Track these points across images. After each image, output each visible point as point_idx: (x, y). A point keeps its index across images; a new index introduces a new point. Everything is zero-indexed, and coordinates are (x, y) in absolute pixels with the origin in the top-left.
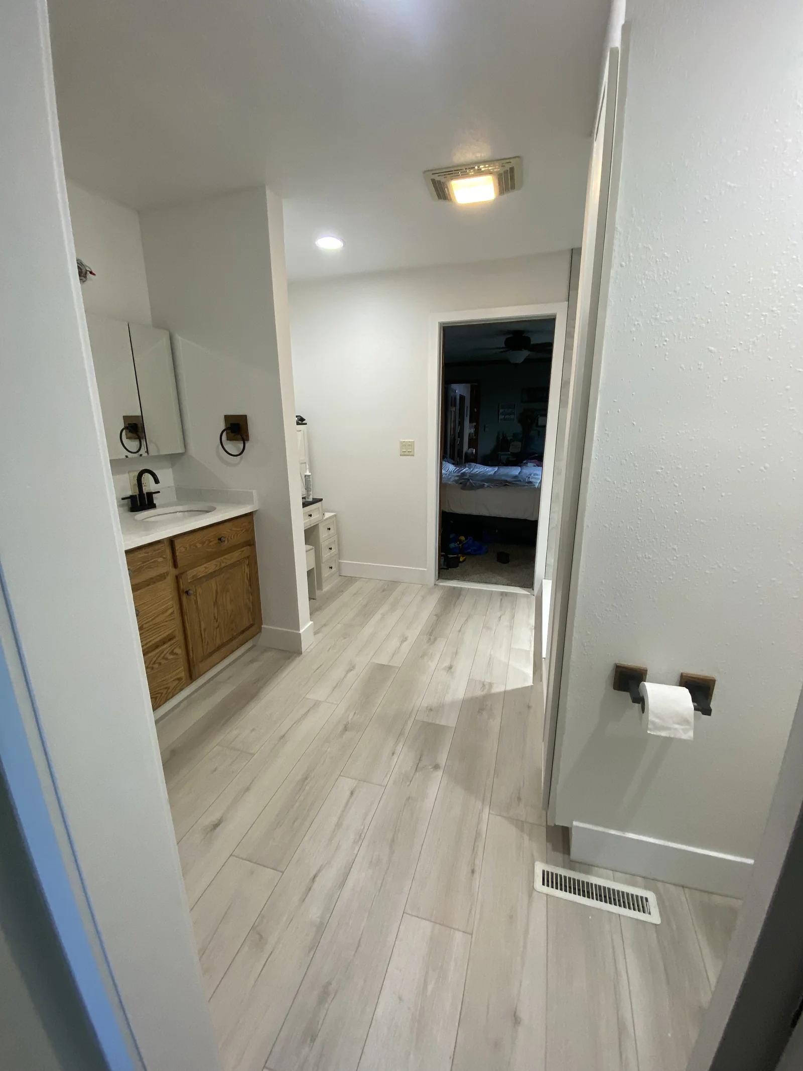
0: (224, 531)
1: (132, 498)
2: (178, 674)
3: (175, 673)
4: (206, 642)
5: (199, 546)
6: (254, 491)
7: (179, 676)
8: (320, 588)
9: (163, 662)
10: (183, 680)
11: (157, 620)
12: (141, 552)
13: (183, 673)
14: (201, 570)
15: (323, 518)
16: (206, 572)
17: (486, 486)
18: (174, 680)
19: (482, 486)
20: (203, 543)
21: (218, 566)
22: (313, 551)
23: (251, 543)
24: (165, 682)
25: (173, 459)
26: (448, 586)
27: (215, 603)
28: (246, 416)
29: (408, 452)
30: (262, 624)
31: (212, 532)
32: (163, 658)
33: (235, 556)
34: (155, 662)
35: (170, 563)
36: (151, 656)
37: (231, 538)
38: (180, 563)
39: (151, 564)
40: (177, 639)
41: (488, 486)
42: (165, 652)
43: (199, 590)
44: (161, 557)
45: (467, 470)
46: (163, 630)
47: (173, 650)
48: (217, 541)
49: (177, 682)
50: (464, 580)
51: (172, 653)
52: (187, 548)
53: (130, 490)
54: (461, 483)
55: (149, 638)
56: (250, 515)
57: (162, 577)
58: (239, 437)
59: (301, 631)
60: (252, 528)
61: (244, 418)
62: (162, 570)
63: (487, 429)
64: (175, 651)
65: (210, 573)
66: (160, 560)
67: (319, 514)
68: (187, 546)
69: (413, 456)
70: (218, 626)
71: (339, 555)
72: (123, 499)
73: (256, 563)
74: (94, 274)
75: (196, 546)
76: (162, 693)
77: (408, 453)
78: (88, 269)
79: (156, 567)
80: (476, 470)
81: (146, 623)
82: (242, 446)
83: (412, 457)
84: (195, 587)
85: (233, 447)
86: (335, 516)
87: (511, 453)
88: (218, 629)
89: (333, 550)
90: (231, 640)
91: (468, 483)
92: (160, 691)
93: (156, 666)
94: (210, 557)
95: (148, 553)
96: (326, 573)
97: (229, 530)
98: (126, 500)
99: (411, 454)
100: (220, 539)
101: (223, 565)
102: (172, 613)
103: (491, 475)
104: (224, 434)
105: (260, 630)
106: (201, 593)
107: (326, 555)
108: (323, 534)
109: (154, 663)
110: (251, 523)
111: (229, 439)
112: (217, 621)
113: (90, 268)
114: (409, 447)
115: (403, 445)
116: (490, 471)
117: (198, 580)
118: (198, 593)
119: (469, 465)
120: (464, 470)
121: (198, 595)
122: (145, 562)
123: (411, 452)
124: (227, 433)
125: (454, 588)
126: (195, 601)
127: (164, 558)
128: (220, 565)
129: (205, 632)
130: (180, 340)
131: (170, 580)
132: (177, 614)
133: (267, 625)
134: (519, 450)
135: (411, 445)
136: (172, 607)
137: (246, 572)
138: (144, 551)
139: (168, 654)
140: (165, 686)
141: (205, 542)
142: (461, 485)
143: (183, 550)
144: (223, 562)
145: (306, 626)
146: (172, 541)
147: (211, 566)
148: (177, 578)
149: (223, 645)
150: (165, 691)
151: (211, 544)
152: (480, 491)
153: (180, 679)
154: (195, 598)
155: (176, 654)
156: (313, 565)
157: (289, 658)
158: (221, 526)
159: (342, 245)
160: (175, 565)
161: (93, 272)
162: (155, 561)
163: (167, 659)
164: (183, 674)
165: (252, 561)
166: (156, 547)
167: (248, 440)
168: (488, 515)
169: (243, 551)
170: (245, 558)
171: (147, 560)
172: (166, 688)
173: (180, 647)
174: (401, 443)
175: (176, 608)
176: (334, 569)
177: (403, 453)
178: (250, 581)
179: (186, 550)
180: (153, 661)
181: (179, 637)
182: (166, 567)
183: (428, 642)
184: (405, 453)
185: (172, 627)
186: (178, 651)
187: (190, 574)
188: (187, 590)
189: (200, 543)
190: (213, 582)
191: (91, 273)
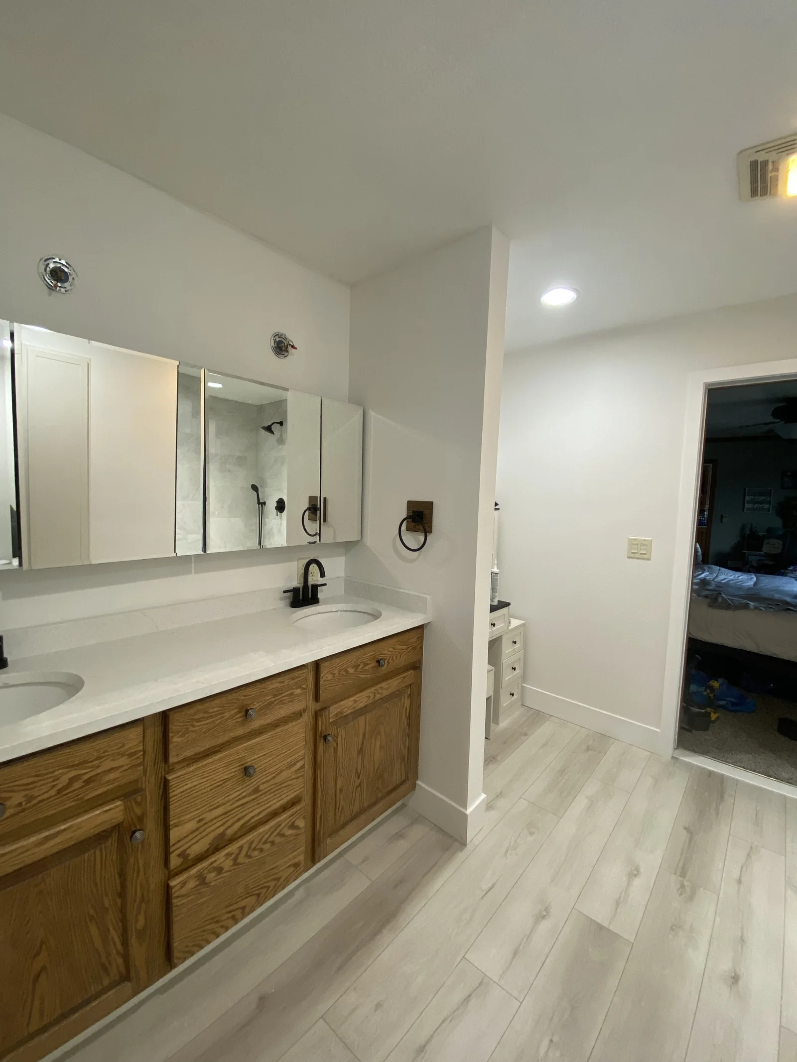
0: (386, 651)
1: (295, 591)
2: (294, 857)
3: (291, 856)
4: (340, 809)
5: (351, 671)
6: (428, 597)
7: (296, 860)
8: (496, 722)
9: (278, 840)
10: (301, 866)
11: (279, 779)
12: (273, 681)
13: (303, 855)
14: (347, 705)
15: (508, 628)
16: (354, 708)
17: (752, 607)
18: (287, 868)
19: (746, 607)
20: (356, 667)
21: (372, 697)
22: (493, 673)
23: (416, 666)
24: (274, 871)
25: (348, 546)
26: (698, 767)
27: (361, 751)
28: (432, 503)
29: (641, 554)
30: (417, 779)
31: (369, 653)
32: (279, 834)
33: (394, 684)
34: (266, 840)
35: (311, 694)
36: (262, 833)
37: (392, 659)
38: (323, 695)
39: (284, 698)
40: (302, 804)
41: (756, 608)
42: (283, 825)
43: (342, 732)
44: (300, 687)
45: (707, 576)
46: (285, 792)
47: (294, 822)
48: (374, 664)
49: (292, 869)
50: (726, 761)
51: (293, 826)
52: (334, 674)
53: (296, 582)
54: (706, 597)
55: (264, 805)
56: (421, 628)
57: (298, 715)
58: (421, 527)
59: (469, 811)
60: (419, 646)
61: (429, 505)
62: (297, 707)
63: (724, 520)
64: (297, 823)
65: (360, 708)
66: (299, 691)
67: (504, 623)
68: (336, 672)
69: (649, 559)
70: (360, 784)
71: (524, 678)
72: (285, 592)
73: (419, 694)
74: (296, 348)
75: (347, 672)
76: (269, 887)
77: (641, 556)
78: (291, 343)
79: (290, 701)
80: (722, 577)
81: (263, 783)
82: (422, 538)
83: (648, 562)
84: (337, 728)
85: (413, 539)
86: (523, 625)
87: (765, 553)
88: (359, 789)
89: (517, 671)
90: (374, 804)
91: (720, 600)
92: (265, 885)
93: (268, 846)
94: (362, 687)
95: (283, 682)
96: (505, 701)
97: (391, 649)
98: (289, 594)
99: (645, 557)
100: (378, 662)
101: (378, 696)
102: (303, 767)
103: (750, 589)
104: (405, 522)
105: (414, 786)
106: (344, 736)
107: (507, 676)
108: (507, 649)
109: (265, 843)
110: (421, 639)
111: (409, 529)
112: (359, 777)
113: (292, 342)
114: (642, 547)
115: (633, 544)
116: (747, 580)
117: (342, 719)
118: (340, 737)
119: (709, 568)
120: (703, 576)
121: (339, 740)
122: (277, 696)
123: (646, 554)
124: (407, 522)
125: (710, 774)
126: (334, 748)
127: (304, 689)
128: (375, 697)
129: (340, 794)
130: (372, 415)
131: (307, 718)
132: (308, 770)
133: (423, 782)
134: (779, 551)
135: (647, 545)
136: (302, 759)
137: (405, 706)
138: (280, 679)
139: (285, 828)
140: (274, 877)
141: (359, 665)
142: (708, 600)
143: (329, 677)
144: (379, 693)
145: (476, 801)
146: (317, 664)
147: (362, 699)
148: (317, 715)
149: (363, 811)
150: (272, 884)
151: (367, 668)
152: (742, 614)
153: (296, 865)
154: (335, 745)
155: (298, 828)
156: (491, 693)
157: (447, 849)
158: (382, 644)
159: (576, 296)
160: (317, 698)
161: (296, 346)
162: (291, 694)
163: (283, 835)
164: (301, 858)
165: (415, 691)
166: (296, 674)
167: (431, 532)
168: (756, 651)
169: (404, 677)
170: (407, 687)
171: (280, 692)
172: (275, 880)
173: (304, 817)
174: (630, 540)
175: (308, 762)
176: (515, 697)
177: (632, 555)
178: (409, 718)
179: (334, 677)
180: (264, 840)
181: (307, 802)
182: (304, 702)
183: (680, 894)
184: (636, 556)
185: (297, 789)
186: (301, 823)
187: (334, 710)
188: (326, 734)
189: (353, 668)
190: (361, 719)
191: (293, 347)
